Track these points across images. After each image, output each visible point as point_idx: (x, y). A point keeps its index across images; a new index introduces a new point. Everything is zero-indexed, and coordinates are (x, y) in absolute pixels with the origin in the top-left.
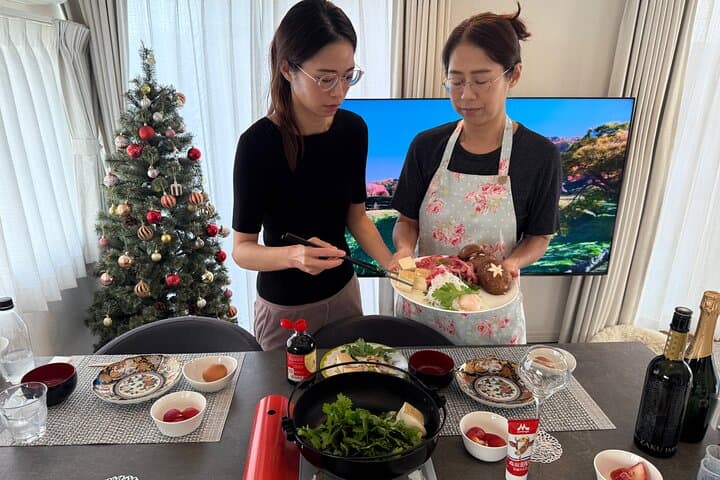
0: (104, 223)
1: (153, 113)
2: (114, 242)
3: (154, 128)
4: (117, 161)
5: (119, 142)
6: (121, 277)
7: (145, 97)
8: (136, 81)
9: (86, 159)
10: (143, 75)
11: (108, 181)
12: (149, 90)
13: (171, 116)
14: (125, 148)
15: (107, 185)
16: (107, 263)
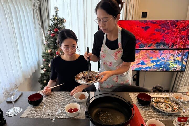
0: (44, 55)
1: (58, 25)
2: (47, 60)
3: (58, 29)
4: (48, 38)
5: (48, 33)
6: (49, 70)
7: (56, 20)
8: (53, 16)
9: (39, 37)
10: (55, 14)
11: (45, 43)
12: (57, 18)
13: (62, 26)
14: (50, 34)
15: (45, 44)
16: (45, 65)
